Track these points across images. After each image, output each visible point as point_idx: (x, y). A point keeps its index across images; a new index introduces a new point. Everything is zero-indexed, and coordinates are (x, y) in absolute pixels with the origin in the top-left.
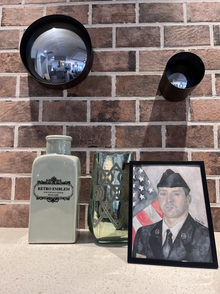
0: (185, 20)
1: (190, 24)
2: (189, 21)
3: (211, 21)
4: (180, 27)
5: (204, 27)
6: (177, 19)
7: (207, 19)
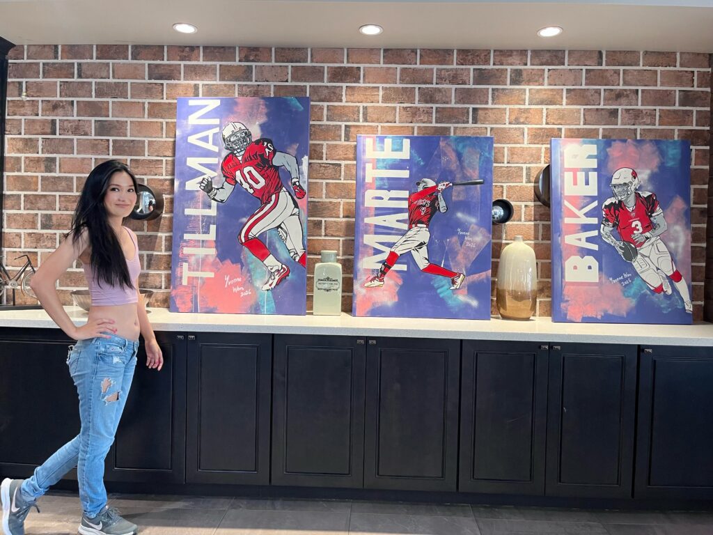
0: (506, 162)
1: (509, 165)
2: (508, 163)
3: (525, 163)
4: (501, 167)
5: (519, 167)
6: (499, 161)
7: (522, 162)
